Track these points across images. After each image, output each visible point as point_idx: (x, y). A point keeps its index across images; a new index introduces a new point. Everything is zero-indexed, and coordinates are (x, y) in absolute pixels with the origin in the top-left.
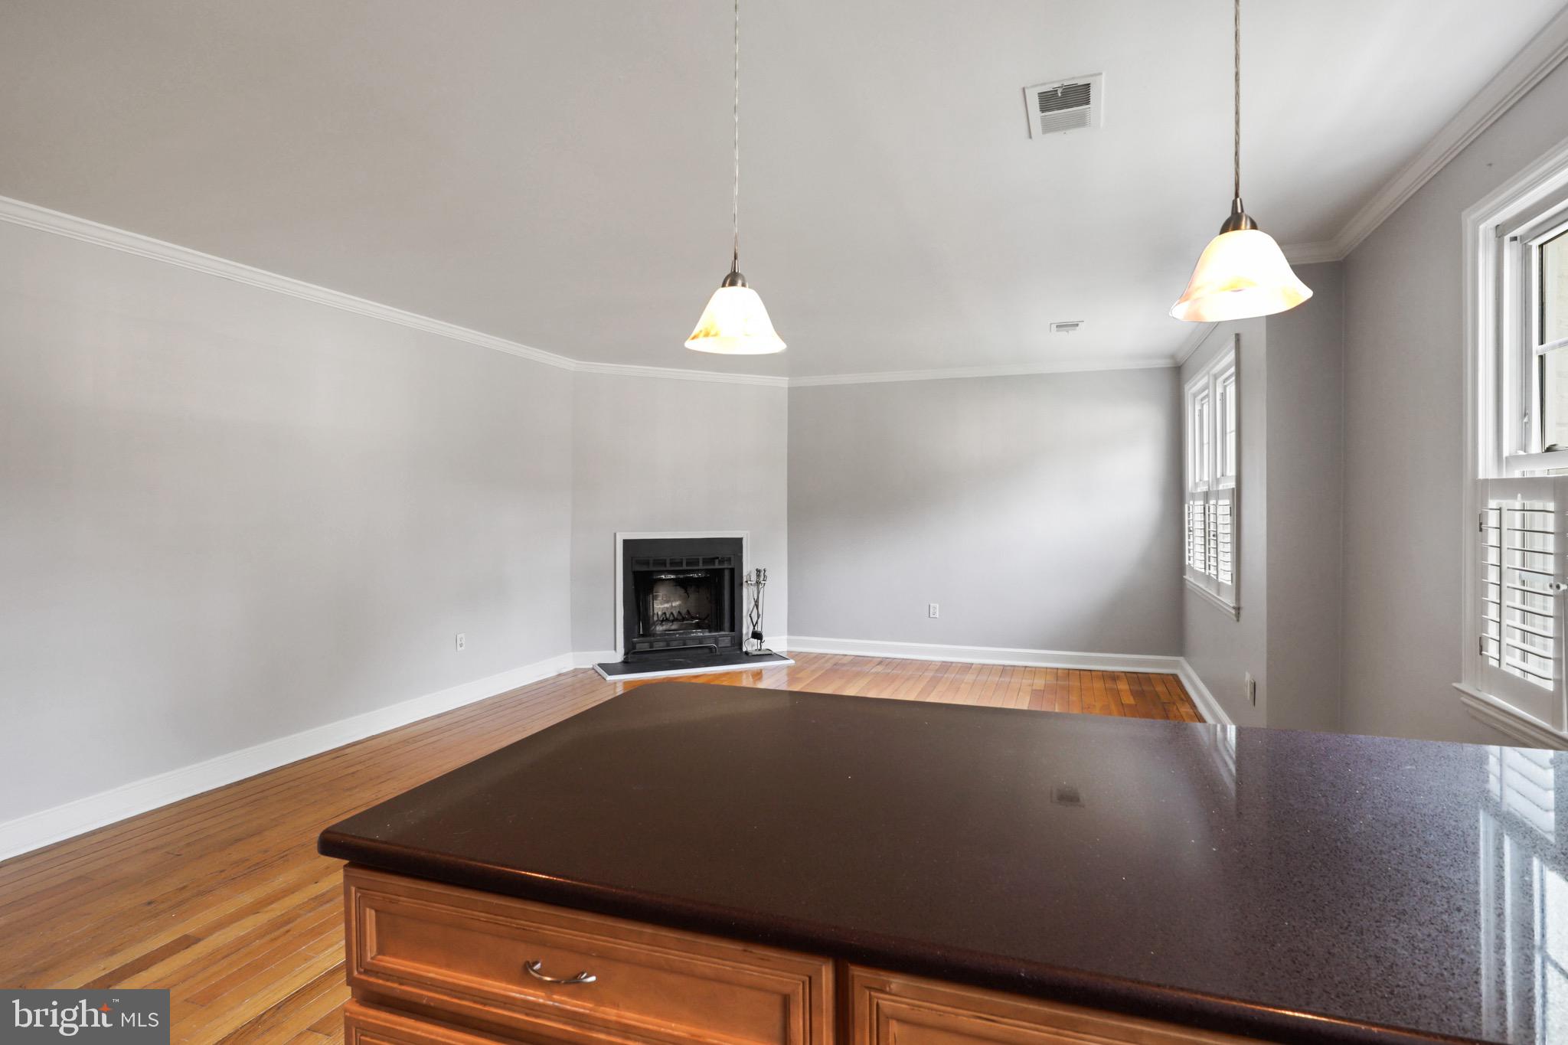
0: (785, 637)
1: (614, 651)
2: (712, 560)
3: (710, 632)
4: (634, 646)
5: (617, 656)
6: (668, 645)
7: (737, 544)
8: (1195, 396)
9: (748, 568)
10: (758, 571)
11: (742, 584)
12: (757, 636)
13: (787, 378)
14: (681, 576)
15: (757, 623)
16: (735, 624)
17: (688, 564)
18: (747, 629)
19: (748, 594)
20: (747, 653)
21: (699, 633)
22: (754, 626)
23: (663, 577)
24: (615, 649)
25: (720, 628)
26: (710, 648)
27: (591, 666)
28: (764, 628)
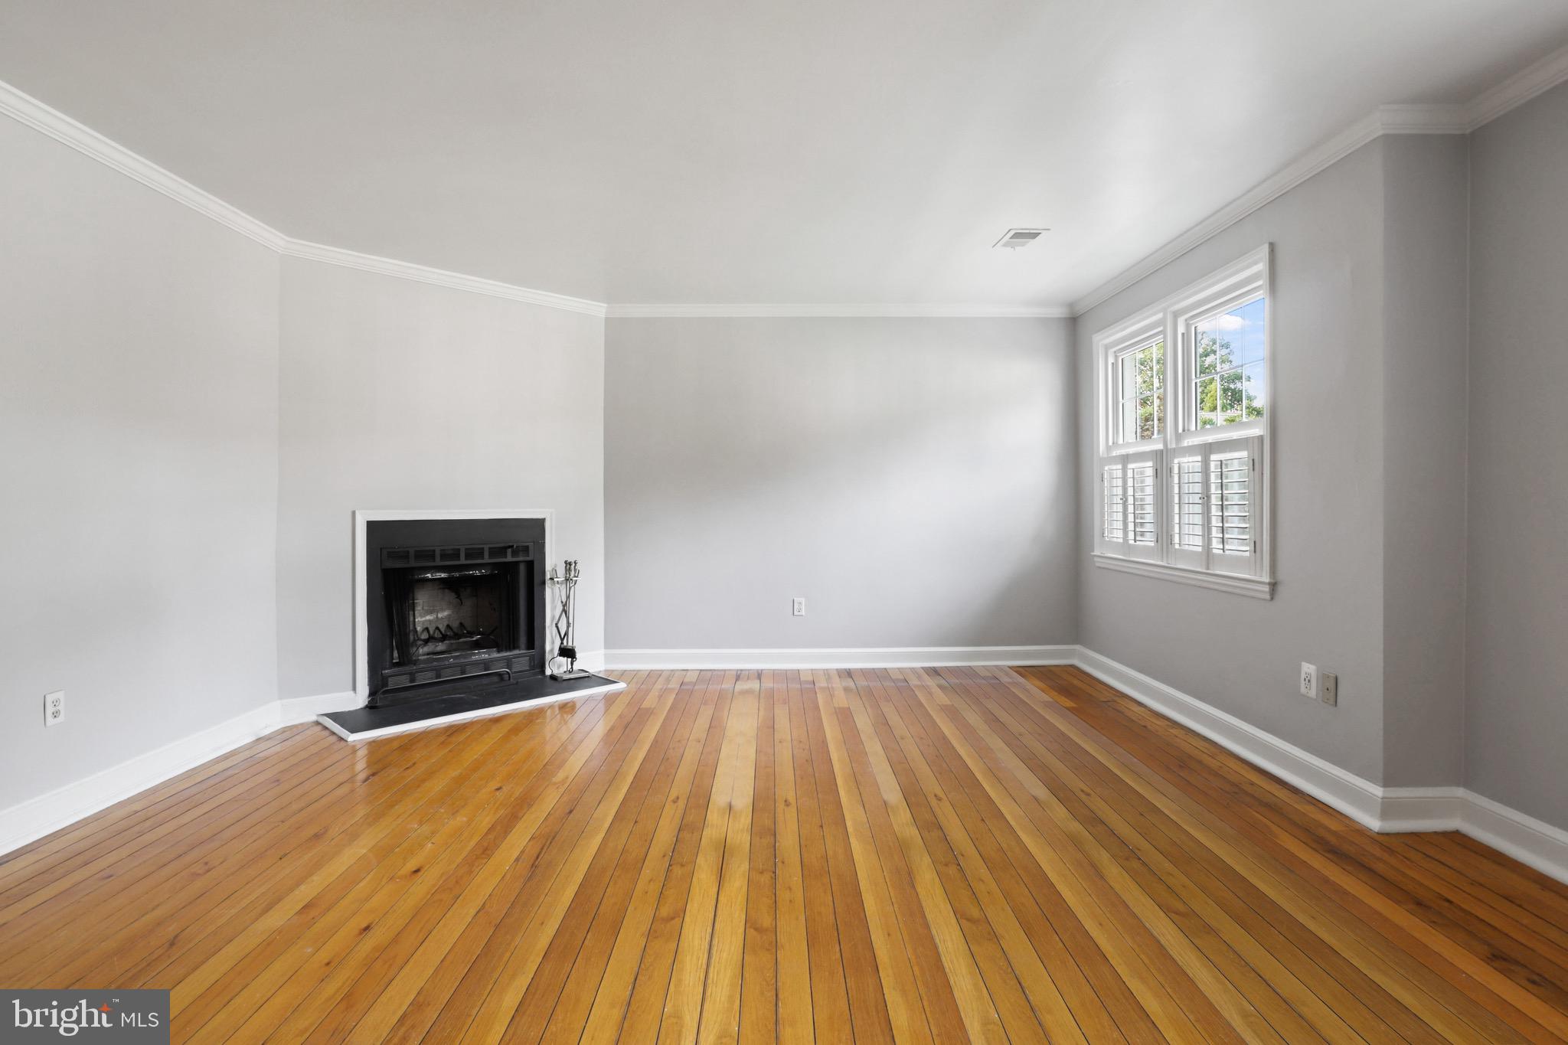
0: (602, 651)
1: (352, 692)
2: (502, 551)
3: (499, 652)
4: (384, 681)
5: (358, 699)
6: (438, 676)
7: (538, 526)
8: (1107, 348)
9: (553, 560)
10: (568, 564)
11: (544, 583)
12: (568, 653)
13: (605, 305)
14: (457, 574)
15: (566, 634)
16: (534, 637)
17: (468, 556)
18: (552, 644)
19: (552, 597)
20: (553, 678)
21: (483, 655)
22: (562, 640)
23: (429, 575)
24: (354, 689)
25: (512, 645)
26: (499, 675)
27: (314, 718)
28: (576, 642)
